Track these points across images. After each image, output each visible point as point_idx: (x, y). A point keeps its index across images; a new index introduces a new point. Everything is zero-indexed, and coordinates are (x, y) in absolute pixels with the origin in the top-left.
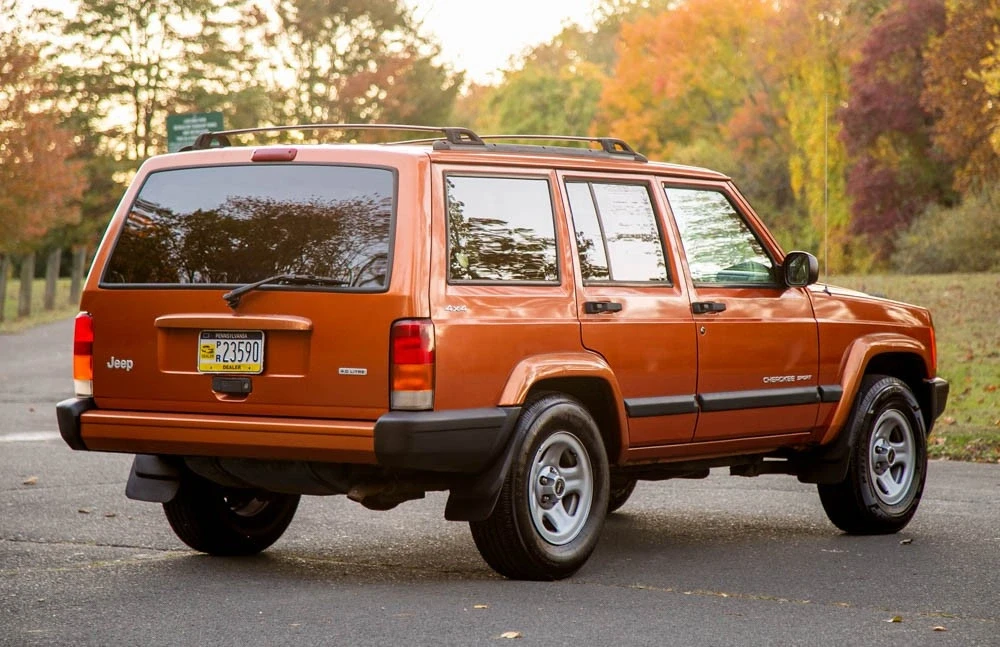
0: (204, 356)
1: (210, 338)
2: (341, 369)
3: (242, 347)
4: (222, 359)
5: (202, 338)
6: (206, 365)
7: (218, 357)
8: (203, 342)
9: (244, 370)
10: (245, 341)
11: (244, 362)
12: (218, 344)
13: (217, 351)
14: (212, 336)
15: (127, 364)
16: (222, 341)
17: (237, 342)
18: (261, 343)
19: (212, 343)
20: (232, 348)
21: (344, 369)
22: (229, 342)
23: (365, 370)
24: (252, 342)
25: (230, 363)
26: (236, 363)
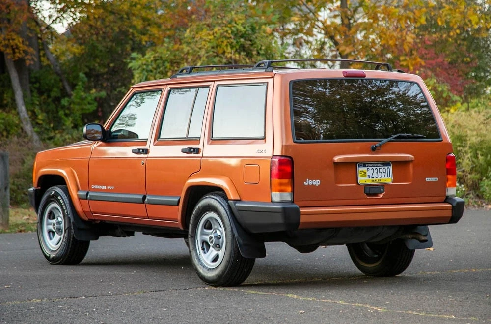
0: (361, 176)
1: (364, 167)
2: (427, 179)
3: (381, 170)
4: (371, 177)
5: (359, 167)
6: (363, 180)
7: (369, 176)
8: (360, 169)
9: (382, 182)
10: (383, 167)
11: (382, 178)
12: (368, 169)
13: (368, 173)
14: (365, 165)
15: (317, 183)
16: (370, 168)
17: (378, 168)
18: (391, 167)
19: (365, 169)
20: (376, 171)
21: (428, 178)
22: (374, 168)
23: (437, 178)
24: (386, 167)
25: (375, 179)
26: (379, 178)
